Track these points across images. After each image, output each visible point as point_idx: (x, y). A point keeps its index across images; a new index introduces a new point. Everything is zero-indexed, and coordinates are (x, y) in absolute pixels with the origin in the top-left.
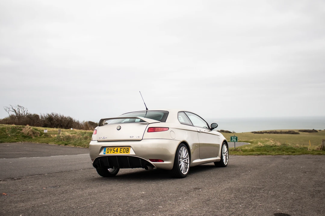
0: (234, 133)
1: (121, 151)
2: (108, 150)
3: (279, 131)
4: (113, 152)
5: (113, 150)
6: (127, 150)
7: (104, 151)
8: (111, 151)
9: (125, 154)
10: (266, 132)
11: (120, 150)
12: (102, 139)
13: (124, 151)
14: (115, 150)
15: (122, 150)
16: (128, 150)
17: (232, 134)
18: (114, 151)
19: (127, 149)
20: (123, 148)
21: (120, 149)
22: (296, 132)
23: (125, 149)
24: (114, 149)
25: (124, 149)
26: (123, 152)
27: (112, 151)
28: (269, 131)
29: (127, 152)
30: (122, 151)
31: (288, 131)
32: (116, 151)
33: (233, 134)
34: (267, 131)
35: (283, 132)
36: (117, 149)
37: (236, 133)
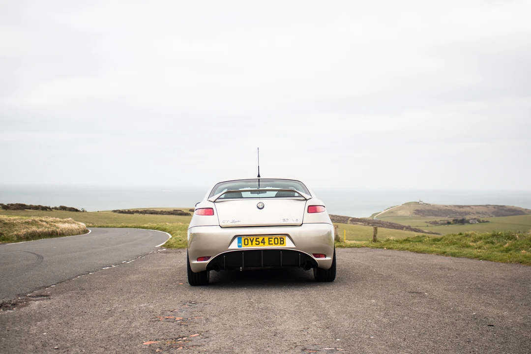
0: (83, 211)
1: (270, 243)
2: (246, 240)
3: (160, 210)
4: (256, 244)
5: (256, 241)
6: (281, 241)
7: (239, 243)
8: (252, 242)
9: (279, 247)
10: (137, 212)
11: (269, 241)
12: (229, 224)
13: (276, 242)
14: (260, 239)
15: (273, 240)
16: (283, 241)
17: (80, 213)
18: (258, 243)
19: (280, 238)
20: (273, 238)
21: (269, 238)
22: (185, 211)
23: (278, 239)
24: (256, 239)
25: (276, 240)
26: (275, 244)
27: (254, 242)
28: (142, 210)
29: (281, 244)
30: (273, 242)
31: (172, 210)
32: (262, 242)
33: (83, 213)
34: (140, 210)
35: (165, 212)
36: (263, 239)
37: (88, 212)
